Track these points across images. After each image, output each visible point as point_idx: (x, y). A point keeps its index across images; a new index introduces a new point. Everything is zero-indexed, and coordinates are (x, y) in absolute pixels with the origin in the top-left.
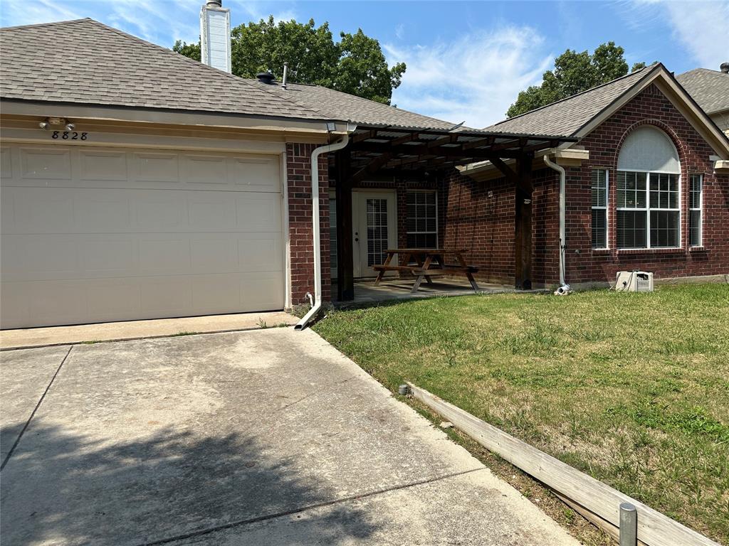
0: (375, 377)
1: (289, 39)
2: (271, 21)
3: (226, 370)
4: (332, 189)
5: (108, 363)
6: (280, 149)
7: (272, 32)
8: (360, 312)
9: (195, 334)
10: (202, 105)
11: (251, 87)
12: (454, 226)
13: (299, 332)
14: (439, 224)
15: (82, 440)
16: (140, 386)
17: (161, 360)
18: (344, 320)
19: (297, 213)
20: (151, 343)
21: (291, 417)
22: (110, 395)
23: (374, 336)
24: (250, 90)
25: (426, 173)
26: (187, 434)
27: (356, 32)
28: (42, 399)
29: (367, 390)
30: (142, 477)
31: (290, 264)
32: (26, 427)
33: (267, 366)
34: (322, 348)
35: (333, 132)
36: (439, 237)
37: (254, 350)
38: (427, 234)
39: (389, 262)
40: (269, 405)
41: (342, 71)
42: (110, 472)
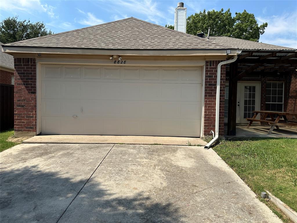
0: (246, 183)
1: (211, 18)
2: (205, 11)
3: (170, 166)
4: (227, 81)
5: (124, 154)
6: (203, 64)
7: (204, 16)
8: (239, 142)
9: (160, 144)
10: (170, 47)
11: (192, 37)
12: (294, 100)
13: (206, 150)
14: (284, 99)
15: (106, 192)
16: (134, 168)
17: (145, 156)
18: (230, 146)
19: (209, 93)
20: (143, 147)
21: (199, 200)
22: (122, 170)
23: (247, 158)
24: (192, 39)
25: (278, 73)
26: (148, 198)
27: (243, 11)
28: (97, 168)
29: (242, 190)
30: (124, 219)
31: (204, 116)
32: (88, 181)
33: (189, 166)
34: (217, 160)
35: (229, 54)
36: (284, 105)
37: (184, 156)
38: (277, 104)
39: (255, 117)
40: (188, 190)
41: (236, 29)
42: (112, 213)
